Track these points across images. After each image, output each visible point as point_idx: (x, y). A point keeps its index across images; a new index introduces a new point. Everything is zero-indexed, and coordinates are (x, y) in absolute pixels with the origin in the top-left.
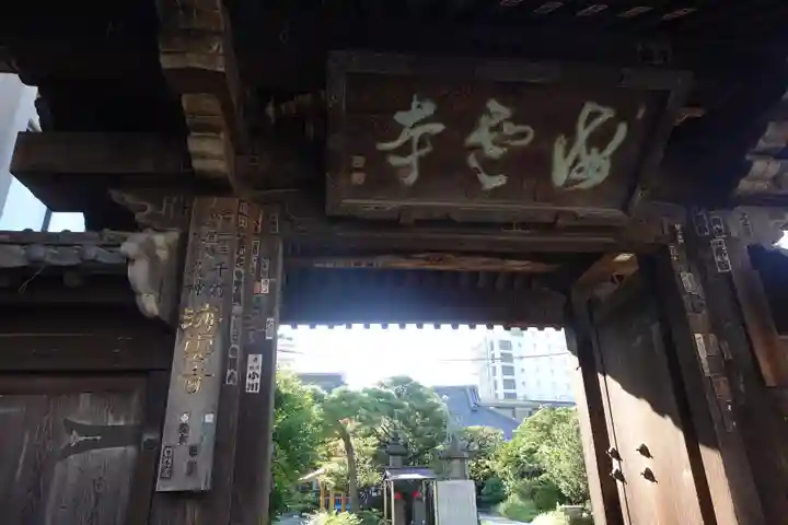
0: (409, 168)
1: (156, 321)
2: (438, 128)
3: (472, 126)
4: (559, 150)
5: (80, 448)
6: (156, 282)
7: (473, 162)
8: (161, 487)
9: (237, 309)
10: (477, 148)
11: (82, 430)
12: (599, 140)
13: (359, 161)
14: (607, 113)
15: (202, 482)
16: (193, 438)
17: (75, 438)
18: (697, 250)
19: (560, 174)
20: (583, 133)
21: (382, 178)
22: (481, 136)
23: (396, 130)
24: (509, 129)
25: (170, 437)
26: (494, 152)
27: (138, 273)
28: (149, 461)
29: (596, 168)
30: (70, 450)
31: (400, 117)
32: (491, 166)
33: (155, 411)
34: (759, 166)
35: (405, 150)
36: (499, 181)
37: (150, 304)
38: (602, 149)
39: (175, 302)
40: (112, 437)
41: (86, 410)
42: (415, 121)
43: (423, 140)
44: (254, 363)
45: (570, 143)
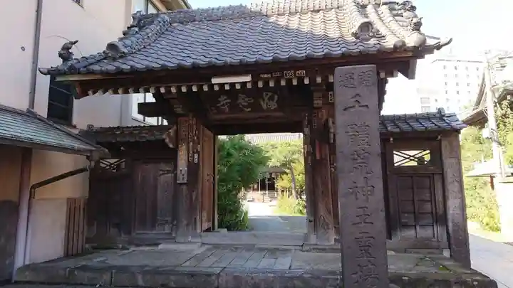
0: (226, 108)
1: (174, 149)
2: (228, 101)
3: (237, 99)
4: (262, 103)
5: (163, 174)
6: (170, 141)
7: (241, 106)
8: (178, 182)
9: (191, 144)
10: (240, 103)
11: (162, 171)
12: (271, 99)
13: (213, 108)
14: (270, 94)
15: (185, 181)
16: (183, 172)
17: (161, 172)
18: (310, 122)
19: (265, 107)
20: (266, 99)
21: (220, 111)
22: (240, 101)
23: (220, 102)
24: (247, 99)
25: (179, 172)
26: (246, 104)
27: (167, 140)
28: (175, 178)
29: (273, 105)
30: (161, 175)
31: (219, 99)
32: (247, 107)
33: (176, 167)
34: (316, 102)
35: (223, 105)
36: (249, 109)
37: (171, 146)
38: (273, 100)
39: (177, 144)
40: (168, 172)
41: (162, 166)
42: (223, 100)
43: (227, 103)
44: (196, 156)
45: (264, 100)
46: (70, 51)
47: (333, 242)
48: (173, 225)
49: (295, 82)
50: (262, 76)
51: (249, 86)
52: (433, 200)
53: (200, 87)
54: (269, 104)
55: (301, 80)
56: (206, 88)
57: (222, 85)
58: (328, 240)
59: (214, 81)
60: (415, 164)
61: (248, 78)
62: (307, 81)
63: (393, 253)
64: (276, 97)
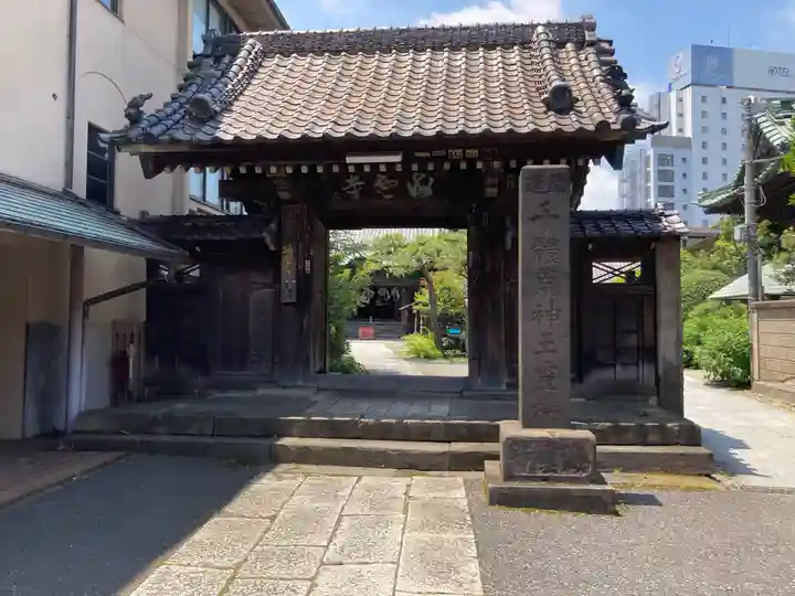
0: (355, 194)
1: (276, 251)
2: (362, 183)
4: (409, 185)
5: (257, 289)
7: (378, 192)
8: (283, 301)
9: (301, 245)
10: (378, 188)
11: (256, 283)
12: (425, 182)
13: (336, 193)
14: (423, 176)
15: (293, 300)
16: (290, 287)
17: (254, 286)
19: (413, 192)
20: (417, 182)
21: (347, 197)
22: (378, 184)
23: (347, 184)
24: (388, 182)
25: (283, 287)
26: (385, 188)
27: (268, 240)
28: (278, 294)
29: (428, 191)
31: (348, 181)
32: (386, 192)
33: (278, 279)
34: (488, 190)
35: (351, 189)
36: (390, 196)
37: (272, 248)
38: (426, 186)
39: (279, 244)
40: (265, 286)
41: (256, 277)
42: (353, 182)
43: (358, 187)
44: (308, 263)
45: (412, 183)
46: (141, 109)
47: (504, 387)
48: (274, 363)
49: (463, 166)
50: (418, 154)
51: (399, 168)
52: (640, 331)
53: (328, 168)
54: (419, 190)
55: (471, 162)
56: (336, 169)
57: (359, 166)
58: (500, 384)
59: (349, 160)
60: (621, 281)
61: (397, 158)
62: (479, 165)
63: (583, 400)
64: (431, 180)
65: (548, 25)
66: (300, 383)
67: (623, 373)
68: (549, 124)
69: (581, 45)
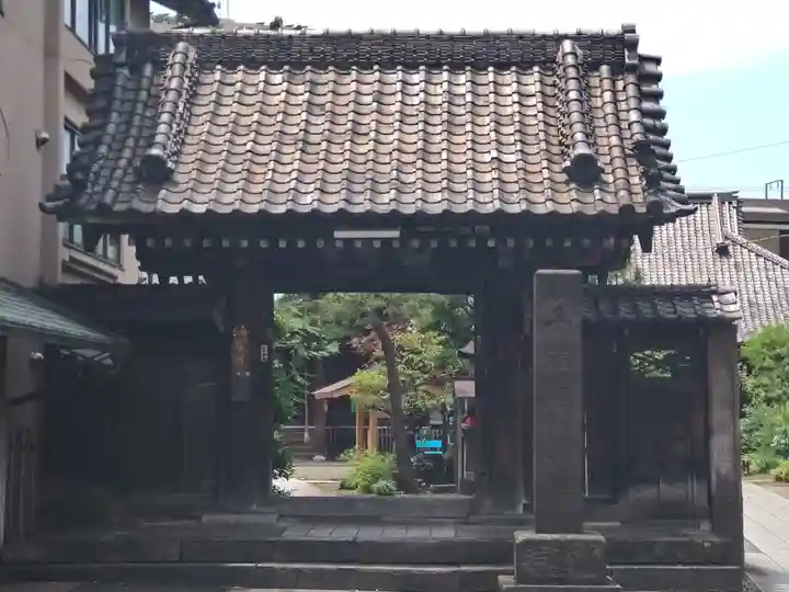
8: (234, 399)
15: (247, 398)
19: (408, 262)
25: (234, 380)
27: (218, 320)
40: (204, 378)
41: (195, 368)
44: (265, 349)
47: (520, 510)
49: (471, 243)
50: (419, 229)
51: (396, 245)
52: (688, 437)
55: (482, 240)
56: (320, 244)
57: (348, 242)
58: (513, 506)
59: (338, 234)
61: (395, 234)
62: (491, 243)
63: (618, 524)
65: (578, 37)
66: (254, 507)
67: (668, 491)
68: (569, 202)
69: (619, 69)
